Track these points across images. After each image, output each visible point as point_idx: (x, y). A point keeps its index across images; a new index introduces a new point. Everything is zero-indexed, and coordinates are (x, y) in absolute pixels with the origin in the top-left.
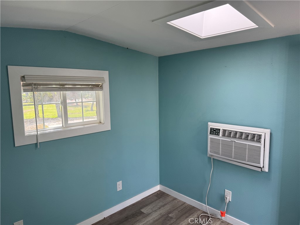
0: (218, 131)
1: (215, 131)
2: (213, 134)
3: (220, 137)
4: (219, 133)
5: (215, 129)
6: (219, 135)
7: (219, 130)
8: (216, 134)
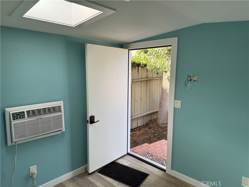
0: (22, 114)
1: (18, 115)
2: (17, 119)
3: (26, 119)
4: (24, 115)
5: (18, 113)
6: (25, 118)
7: (24, 112)
8: (21, 117)
